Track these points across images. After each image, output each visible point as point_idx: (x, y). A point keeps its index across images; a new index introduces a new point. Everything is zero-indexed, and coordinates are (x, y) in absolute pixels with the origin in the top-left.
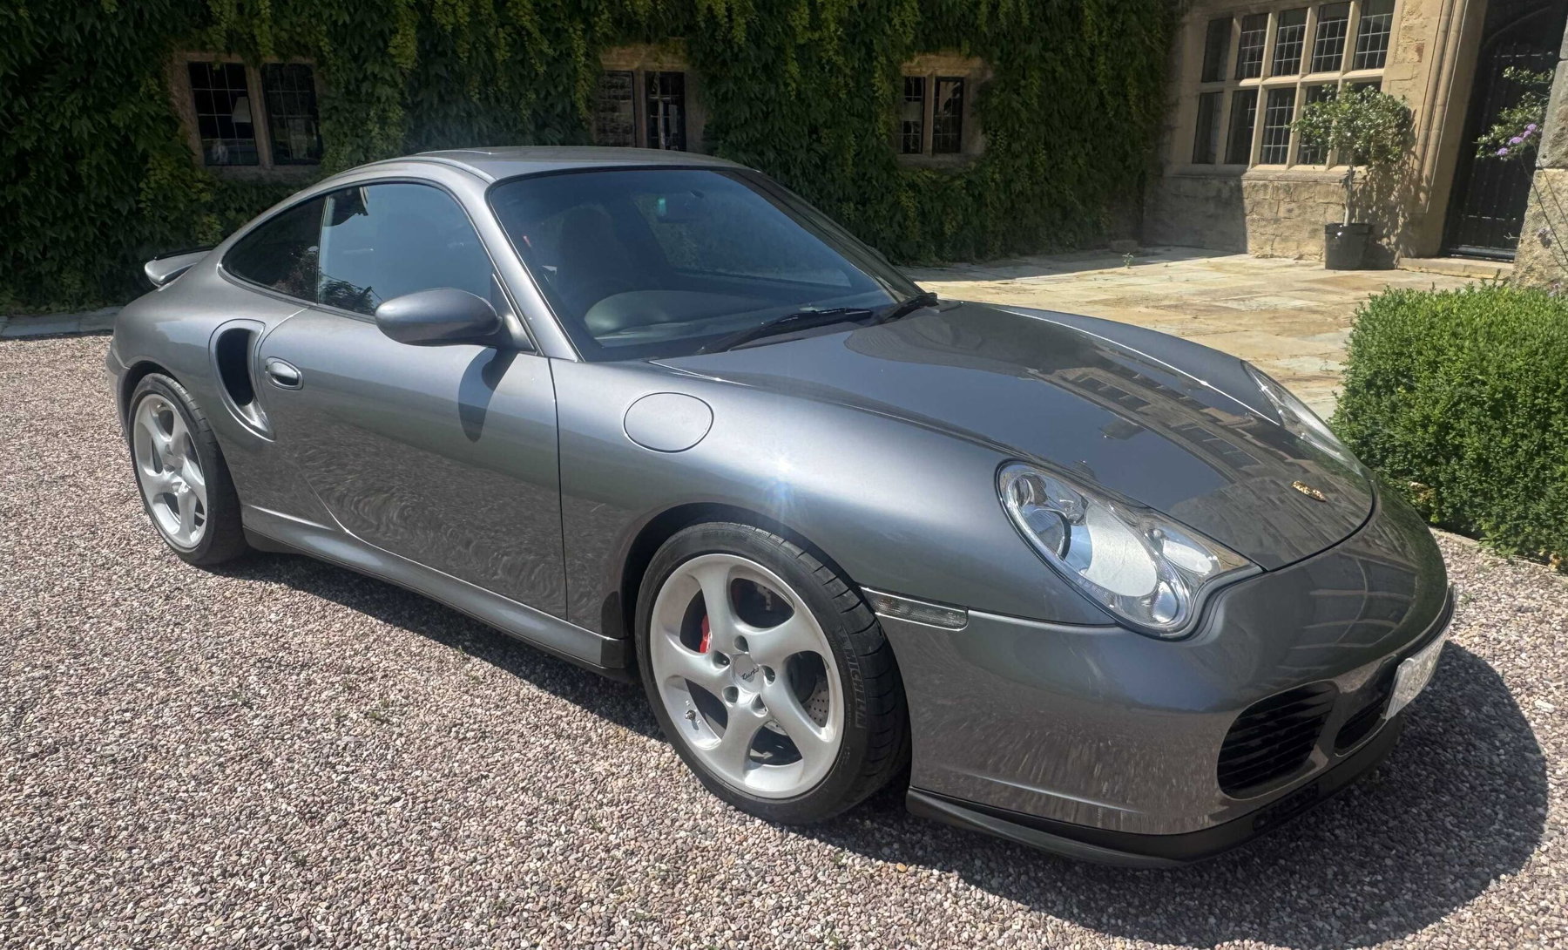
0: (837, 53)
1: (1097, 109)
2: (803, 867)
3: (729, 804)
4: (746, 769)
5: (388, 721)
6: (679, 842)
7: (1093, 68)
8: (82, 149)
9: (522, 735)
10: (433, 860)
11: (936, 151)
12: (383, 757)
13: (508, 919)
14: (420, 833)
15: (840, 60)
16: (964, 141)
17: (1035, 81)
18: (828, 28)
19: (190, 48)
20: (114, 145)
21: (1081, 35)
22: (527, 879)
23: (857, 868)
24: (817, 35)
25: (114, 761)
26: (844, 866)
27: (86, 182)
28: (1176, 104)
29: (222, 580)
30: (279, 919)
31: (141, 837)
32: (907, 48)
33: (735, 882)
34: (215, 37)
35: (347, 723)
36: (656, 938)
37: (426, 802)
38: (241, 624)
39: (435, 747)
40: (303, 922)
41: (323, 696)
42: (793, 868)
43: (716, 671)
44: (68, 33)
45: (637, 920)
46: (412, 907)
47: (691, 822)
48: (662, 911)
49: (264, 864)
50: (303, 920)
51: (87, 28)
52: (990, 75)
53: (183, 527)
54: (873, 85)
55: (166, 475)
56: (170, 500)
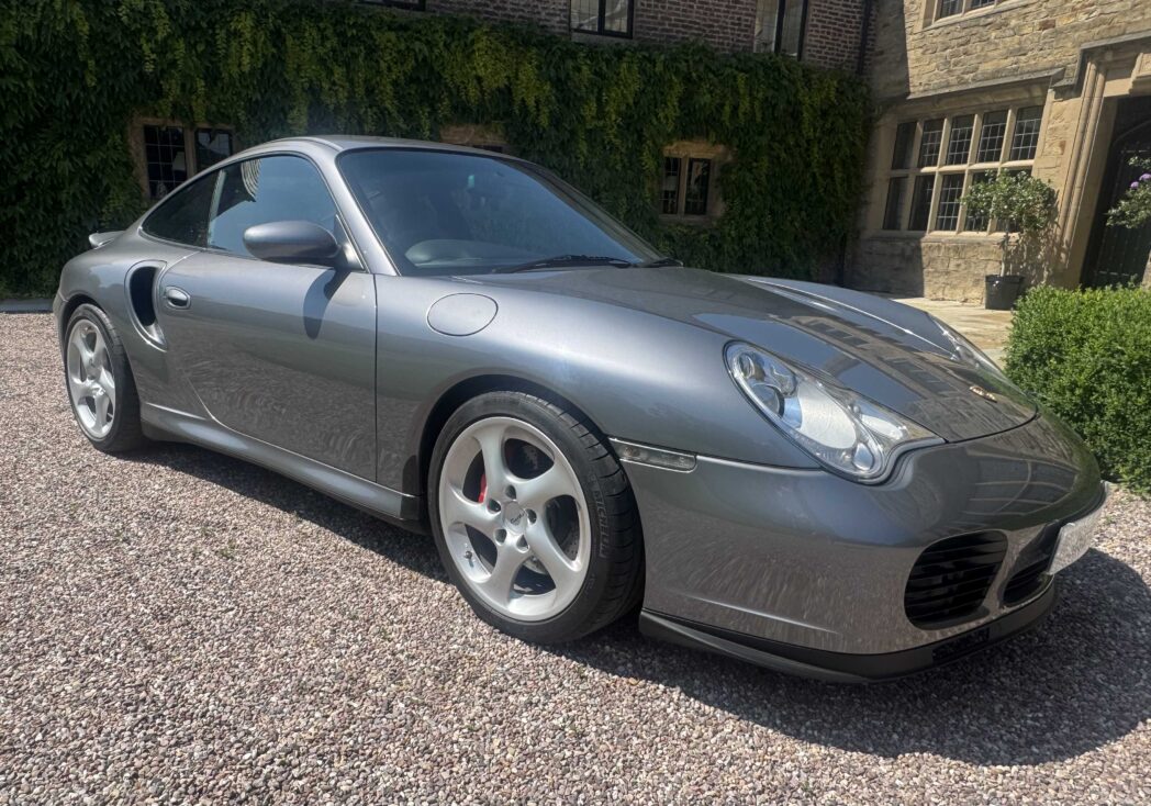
0: (616, 137)
1: (811, 186)
2: (551, 676)
3: (496, 628)
4: (510, 598)
5: (232, 558)
6: (452, 652)
7: (809, 156)
8: (63, 183)
9: (335, 573)
10: (252, 652)
11: (687, 212)
12: (225, 581)
13: (307, 697)
14: (246, 633)
15: (617, 142)
16: (708, 208)
17: (765, 162)
18: (610, 118)
19: (146, 114)
20: (86, 180)
21: (800, 132)
22: (326, 670)
23: (597, 679)
24: (601, 123)
25: (18, 572)
26: (586, 677)
27: (64, 207)
28: (871, 186)
29: (122, 462)
30: (124, 684)
31: (28, 623)
32: (669, 135)
33: (494, 683)
34: (164, 107)
35: (201, 557)
36: (425, 718)
37: (254, 612)
38: (132, 490)
39: (266, 577)
40: (143, 688)
41: (186, 539)
42: (543, 675)
43: (490, 516)
44: (60, 100)
45: (411, 704)
46: (231, 683)
47: (463, 639)
48: (433, 699)
49: (119, 646)
50: (144, 685)
51: (74, 97)
52: (730, 158)
53: (97, 422)
54: (642, 161)
55: (88, 383)
56: (90, 402)
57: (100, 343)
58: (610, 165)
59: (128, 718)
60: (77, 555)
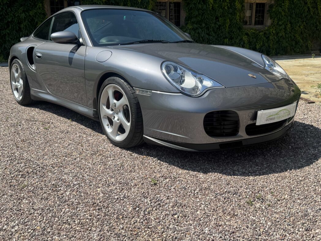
2: (123, 155)
4: (117, 136)
5: (48, 130)
8: (22, 21)
11: (255, 24)
12: (44, 134)
13: (55, 157)
22: (62, 152)
23: (135, 156)
29: (25, 107)
35: (39, 129)
37: (49, 141)
38: (26, 114)
41: (37, 125)
43: (111, 112)
45: (81, 159)
46: (36, 154)
47: (104, 147)
49: (10, 146)
50: (14, 153)
52: (273, 2)
53: (19, 95)
54: (236, 5)
55: (17, 83)
56: (17, 89)
57: (19, 71)
58: (223, 7)
59: (8, 159)
60: (5, 128)
